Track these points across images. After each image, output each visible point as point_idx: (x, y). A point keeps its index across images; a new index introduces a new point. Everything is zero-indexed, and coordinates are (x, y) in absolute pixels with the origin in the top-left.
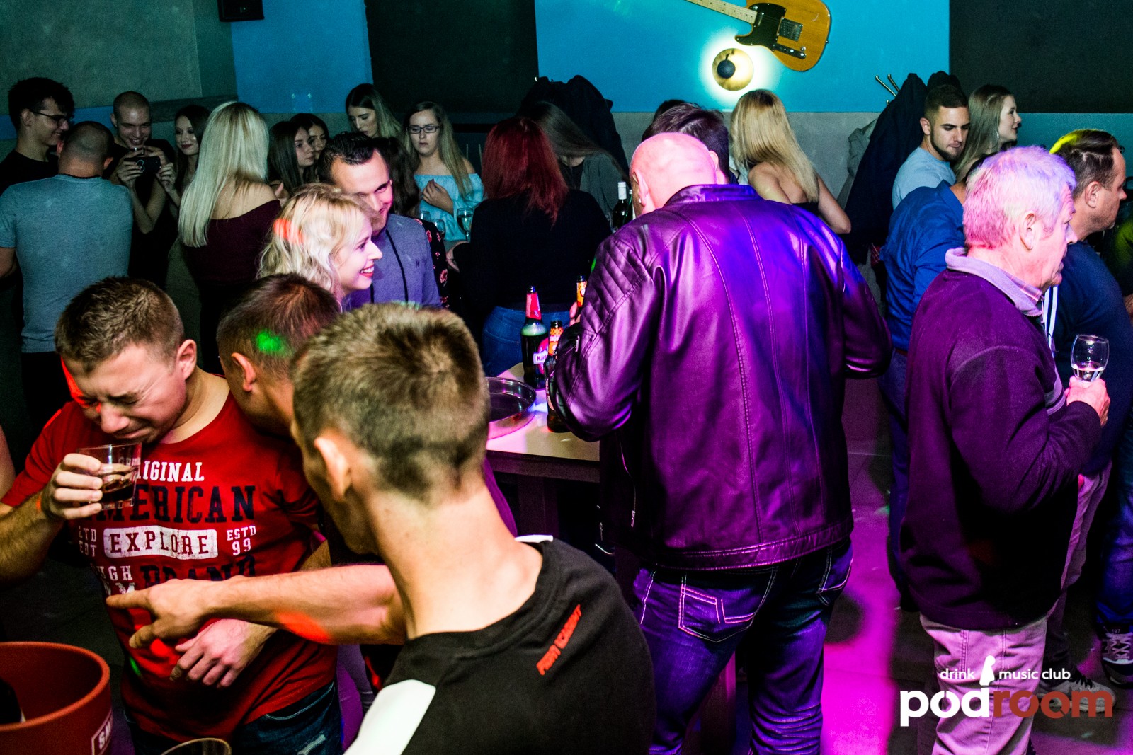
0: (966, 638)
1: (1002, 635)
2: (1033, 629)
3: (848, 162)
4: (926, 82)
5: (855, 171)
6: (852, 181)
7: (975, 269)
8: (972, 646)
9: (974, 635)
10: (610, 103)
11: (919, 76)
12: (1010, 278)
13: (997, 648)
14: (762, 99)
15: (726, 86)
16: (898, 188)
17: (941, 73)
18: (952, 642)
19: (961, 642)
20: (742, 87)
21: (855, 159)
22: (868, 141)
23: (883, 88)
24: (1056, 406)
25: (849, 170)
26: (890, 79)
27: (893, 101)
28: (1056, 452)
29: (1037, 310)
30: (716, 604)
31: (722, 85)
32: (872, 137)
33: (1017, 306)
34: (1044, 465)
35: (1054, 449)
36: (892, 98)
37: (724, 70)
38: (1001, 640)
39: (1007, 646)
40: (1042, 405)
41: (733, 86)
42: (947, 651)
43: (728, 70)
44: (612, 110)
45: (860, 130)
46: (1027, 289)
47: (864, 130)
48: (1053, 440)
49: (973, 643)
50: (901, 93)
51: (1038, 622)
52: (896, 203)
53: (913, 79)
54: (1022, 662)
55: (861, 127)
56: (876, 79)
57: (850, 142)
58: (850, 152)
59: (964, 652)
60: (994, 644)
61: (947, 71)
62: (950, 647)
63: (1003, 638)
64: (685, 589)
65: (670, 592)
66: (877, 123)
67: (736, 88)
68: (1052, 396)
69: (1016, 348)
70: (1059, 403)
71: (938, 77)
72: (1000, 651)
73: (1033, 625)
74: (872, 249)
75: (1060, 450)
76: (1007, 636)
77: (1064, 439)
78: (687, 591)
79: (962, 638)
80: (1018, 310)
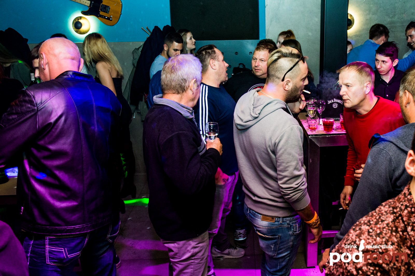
0: (179, 245)
1: (193, 240)
2: (204, 236)
3: (133, 62)
4: (162, 29)
5: (136, 65)
6: (135, 69)
7: (165, 103)
8: (182, 247)
9: (182, 243)
10: (27, 40)
11: (159, 27)
12: (179, 105)
13: (191, 246)
14: (95, 36)
15: (79, 32)
16: (152, 72)
17: (168, 26)
18: (174, 247)
19: (177, 246)
20: (86, 32)
21: (135, 60)
22: (140, 53)
23: (145, 32)
24: (203, 151)
25: (133, 65)
26: (147, 28)
27: (149, 37)
28: (205, 169)
29: (191, 116)
30: (63, 251)
31: (77, 32)
32: (141, 52)
33: (183, 115)
34: (201, 175)
35: (204, 168)
36: (149, 36)
37: (77, 25)
38: (192, 243)
39: (195, 244)
40: (197, 152)
41: (82, 32)
42: (172, 251)
43: (79, 25)
44: (28, 43)
45: (137, 49)
46: (186, 108)
47: (138, 49)
48: (203, 164)
49: (182, 246)
50: (152, 33)
51: (205, 233)
52: (151, 77)
53: (156, 28)
54: (201, 248)
55: (137, 47)
56: (142, 28)
57: (133, 54)
58: (133, 58)
59: (179, 250)
60: (190, 245)
61: (170, 25)
62: (174, 249)
63: (193, 242)
64: (48, 247)
65: (40, 250)
66: (143, 46)
67: (84, 33)
68: (200, 148)
69: (184, 132)
70: (204, 150)
71: (166, 27)
72: (193, 246)
73: (204, 234)
74: (145, 95)
75: (206, 168)
76: (195, 241)
77: (207, 163)
78: (49, 248)
79: (177, 245)
80: (184, 117)
